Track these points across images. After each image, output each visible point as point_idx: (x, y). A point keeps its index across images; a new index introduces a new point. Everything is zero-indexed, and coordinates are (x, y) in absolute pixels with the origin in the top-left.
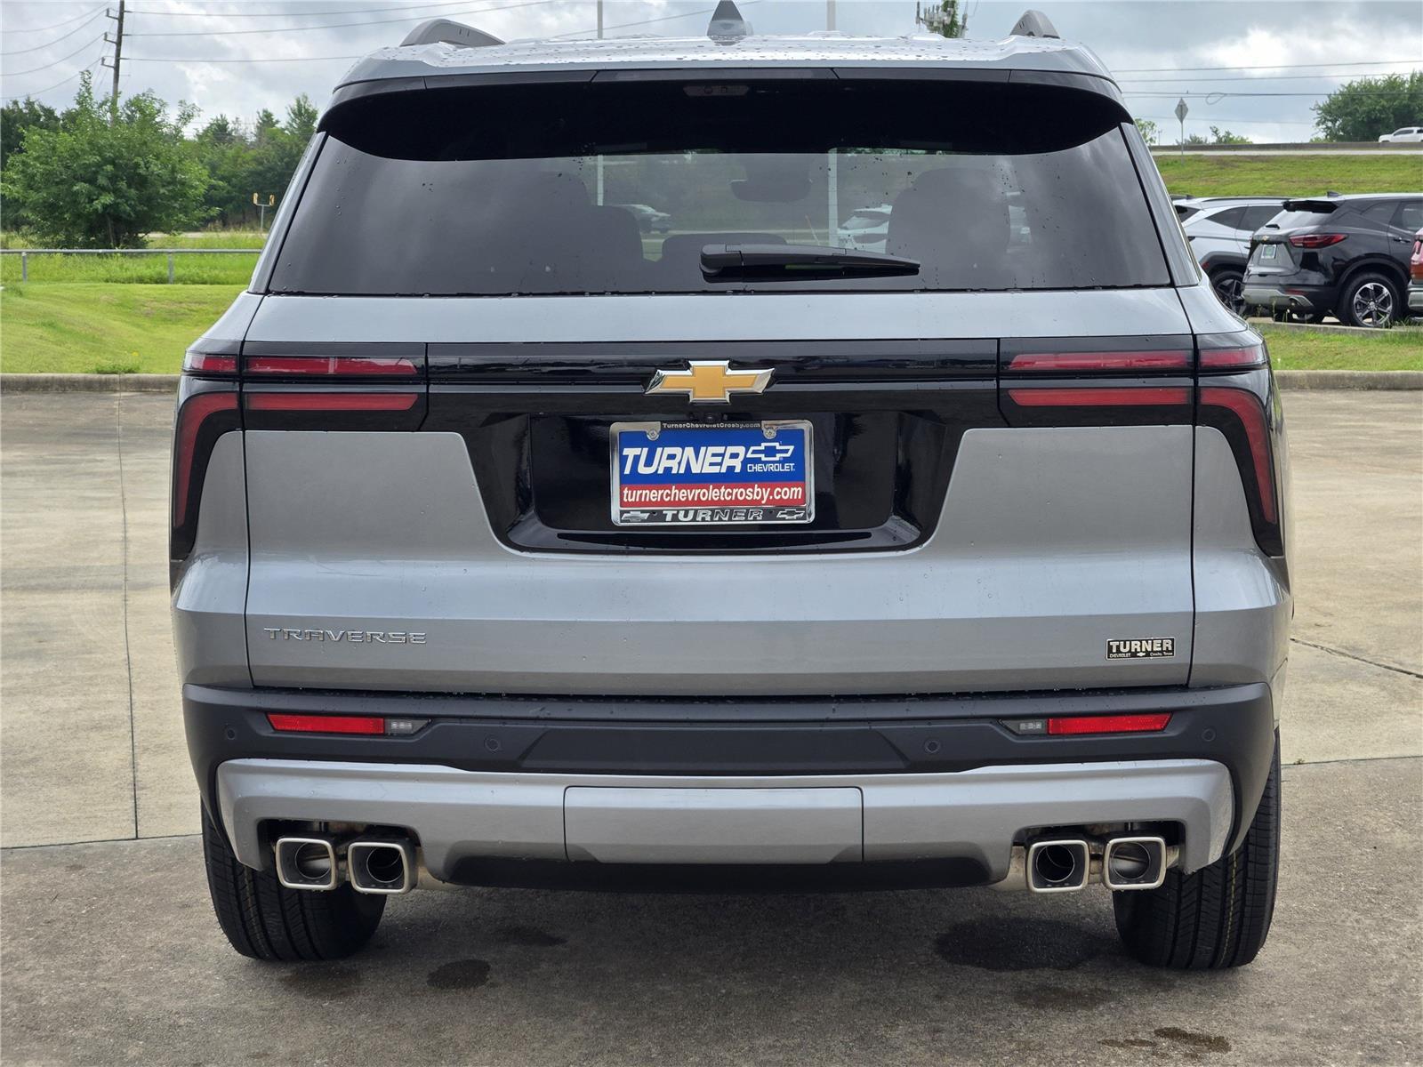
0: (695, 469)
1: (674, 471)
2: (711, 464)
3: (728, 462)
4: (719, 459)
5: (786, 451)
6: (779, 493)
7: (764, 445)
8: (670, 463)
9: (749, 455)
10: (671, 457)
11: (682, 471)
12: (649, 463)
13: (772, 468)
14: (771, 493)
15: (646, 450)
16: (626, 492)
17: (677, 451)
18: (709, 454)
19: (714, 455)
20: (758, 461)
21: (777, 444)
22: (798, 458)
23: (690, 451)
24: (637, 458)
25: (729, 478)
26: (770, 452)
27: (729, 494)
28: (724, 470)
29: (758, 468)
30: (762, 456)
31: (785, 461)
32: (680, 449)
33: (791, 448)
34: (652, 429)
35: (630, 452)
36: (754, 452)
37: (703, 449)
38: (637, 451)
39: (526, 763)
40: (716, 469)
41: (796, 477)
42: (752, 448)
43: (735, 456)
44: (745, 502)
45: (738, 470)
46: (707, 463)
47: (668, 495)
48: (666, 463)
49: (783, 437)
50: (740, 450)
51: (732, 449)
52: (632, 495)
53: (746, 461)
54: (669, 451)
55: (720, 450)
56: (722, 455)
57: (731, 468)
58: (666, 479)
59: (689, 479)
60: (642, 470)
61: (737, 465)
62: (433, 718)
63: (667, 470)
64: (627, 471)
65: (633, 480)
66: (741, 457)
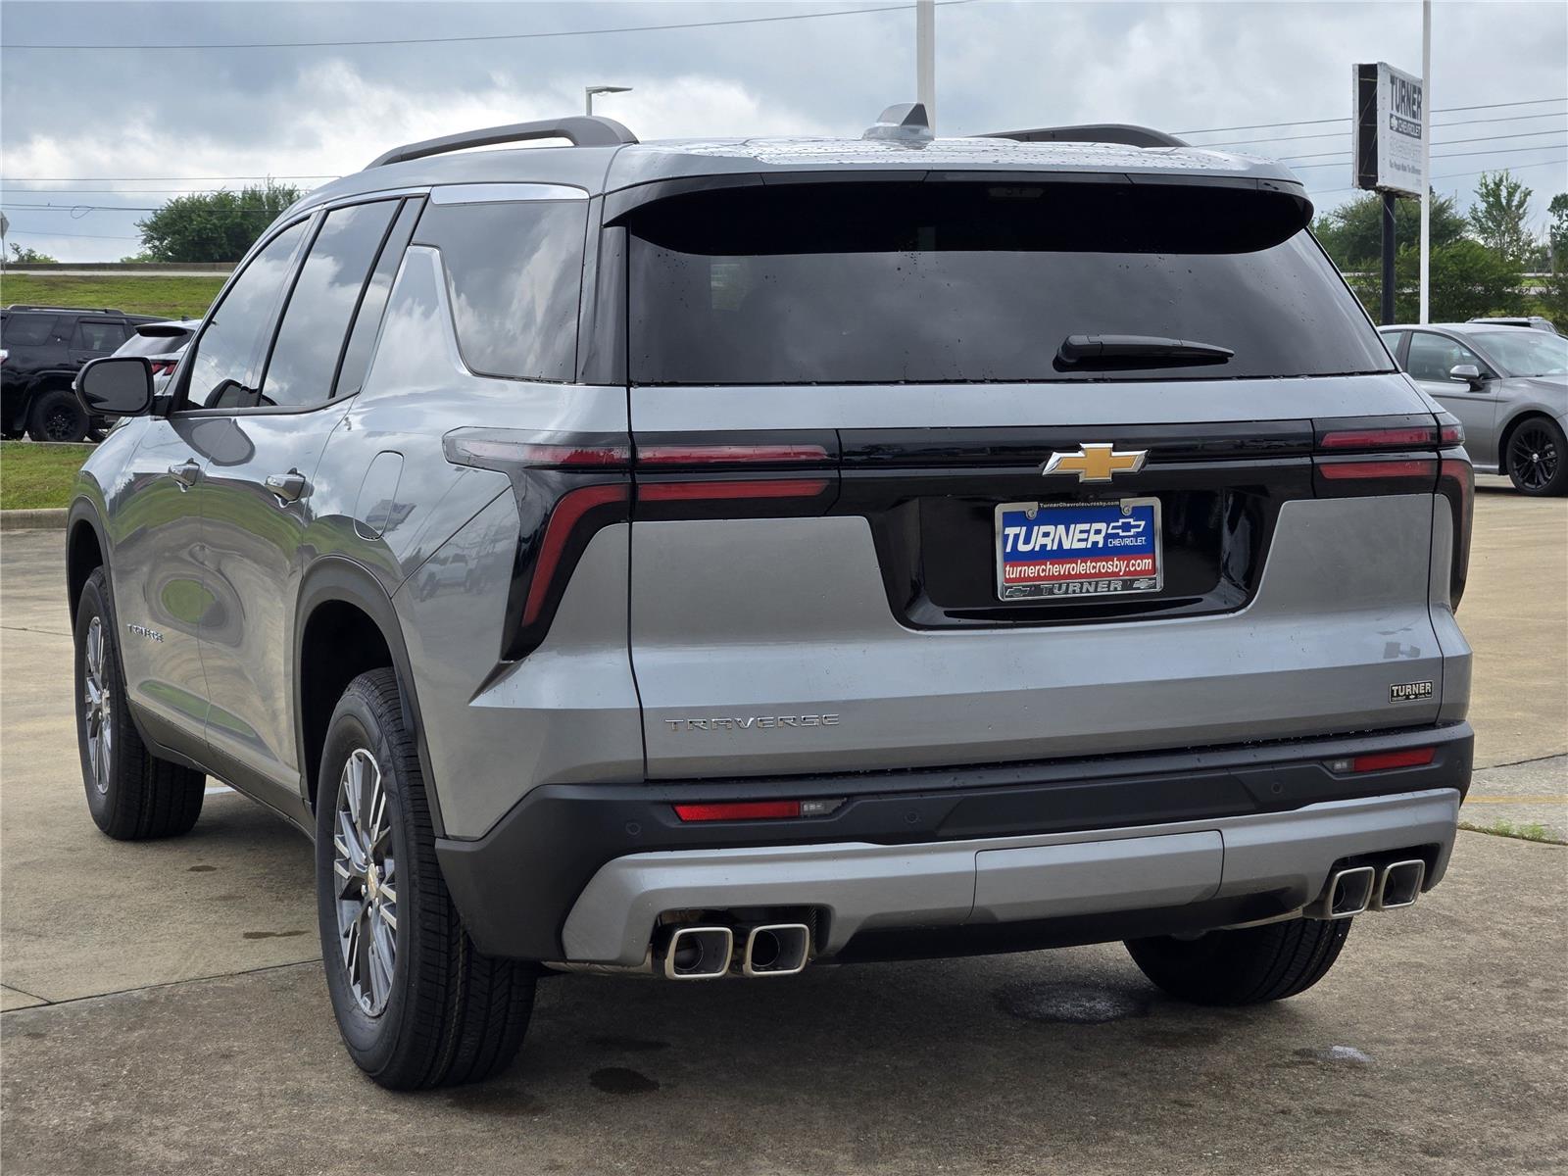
0: (1066, 546)
1: (1049, 548)
2: (1079, 540)
3: (1093, 538)
4: (1085, 536)
5: (1138, 526)
6: (1133, 565)
7: (1121, 521)
8: (1047, 541)
9: (1110, 531)
10: (1046, 535)
11: (1055, 548)
12: (1027, 541)
13: (1128, 542)
14: (1128, 566)
15: (1024, 529)
16: (1008, 569)
17: (1050, 528)
18: (1077, 531)
19: (1081, 532)
20: (1116, 536)
21: (1131, 520)
22: (1149, 532)
23: (1061, 528)
24: (1017, 537)
25: (1093, 553)
26: (1126, 527)
27: (1094, 567)
28: (1089, 546)
29: (1116, 542)
30: (1120, 531)
31: (1138, 535)
32: (1053, 527)
33: (1143, 523)
34: (1031, 508)
35: (1011, 531)
36: (1114, 528)
37: (1072, 526)
38: (1016, 530)
39: (942, 832)
40: (1082, 545)
41: (1146, 551)
42: (1112, 524)
43: (1098, 532)
44: (1107, 574)
45: (1100, 545)
46: (1075, 540)
47: (1043, 570)
48: (1042, 541)
49: (1138, 513)
50: (1102, 526)
51: (1096, 526)
52: (1013, 572)
53: (1107, 536)
54: (1044, 529)
55: (1086, 526)
56: (1088, 532)
57: (1095, 544)
58: (1042, 556)
59: (1062, 555)
60: (1022, 547)
61: (1100, 539)
62: (850, 796)
63: (1044, 546)
64: (1008, 550)
65: (1015, 558)
66: (1103, 533)
